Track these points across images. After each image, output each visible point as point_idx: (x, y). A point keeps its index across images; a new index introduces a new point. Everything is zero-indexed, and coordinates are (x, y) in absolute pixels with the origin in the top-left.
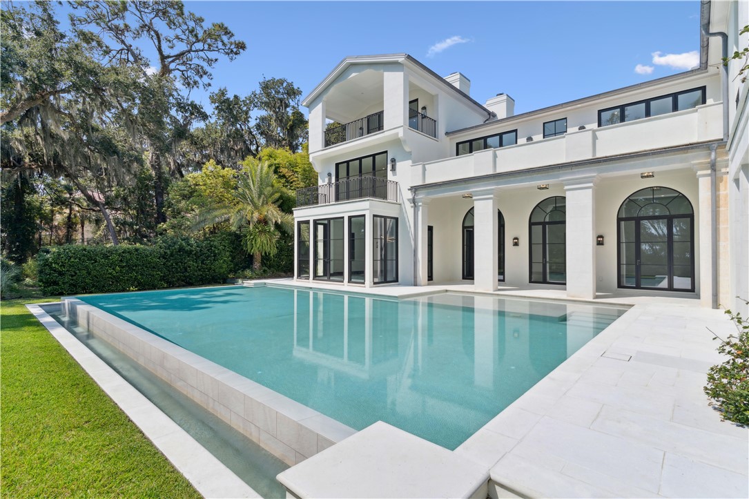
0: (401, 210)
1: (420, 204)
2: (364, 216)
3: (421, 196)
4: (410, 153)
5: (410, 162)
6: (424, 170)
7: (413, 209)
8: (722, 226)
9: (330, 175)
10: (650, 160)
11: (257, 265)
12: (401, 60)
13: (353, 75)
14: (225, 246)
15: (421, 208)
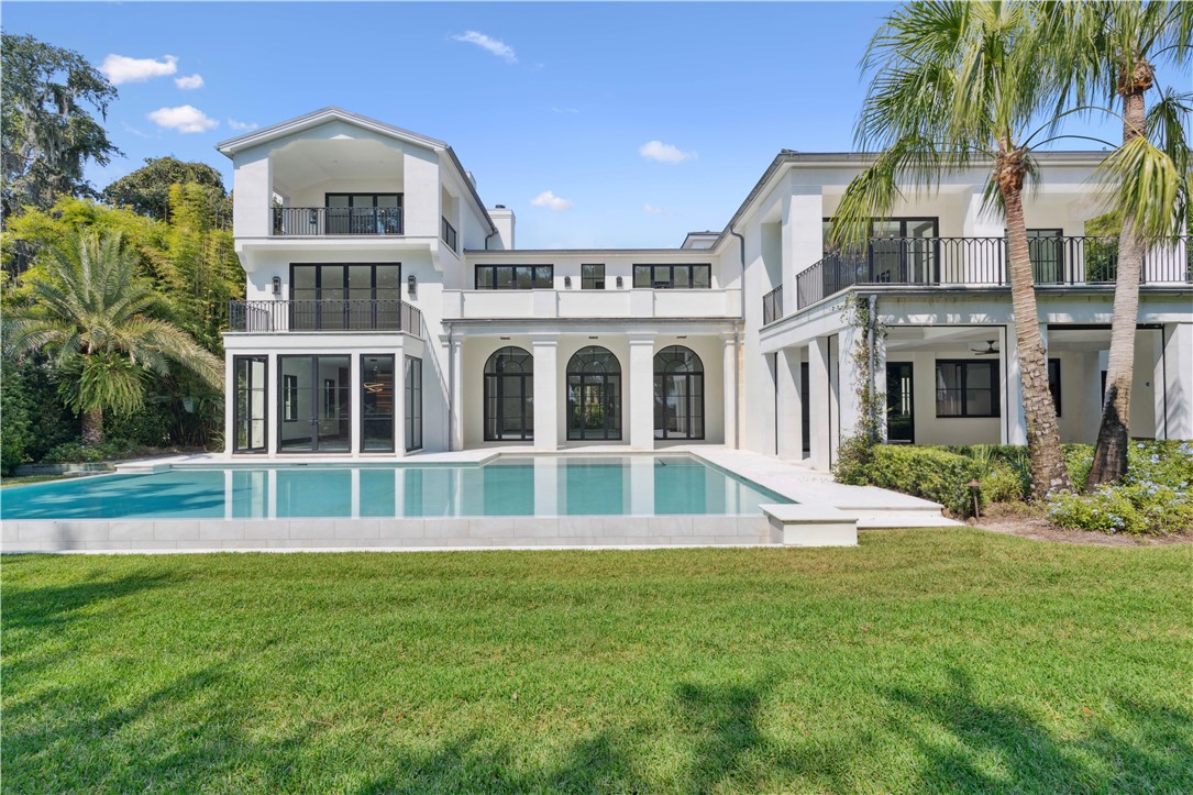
0: (426, 348)
1: (457, 343)
2: (393, 355)
3: (459, 333)
4: (441, 273)
5: (440, 286)
6: (463, 299)
7: (447, 350)
8: (740, 385)
9: (277, 281)
10: (696, 326)
11: (95, 434)
12: (439, 149)
13: (342, 137)
14: (18, 398)
15: (458, 349)
